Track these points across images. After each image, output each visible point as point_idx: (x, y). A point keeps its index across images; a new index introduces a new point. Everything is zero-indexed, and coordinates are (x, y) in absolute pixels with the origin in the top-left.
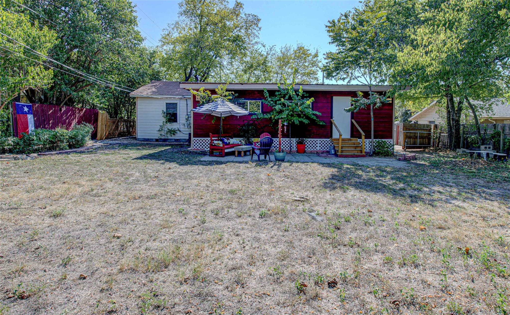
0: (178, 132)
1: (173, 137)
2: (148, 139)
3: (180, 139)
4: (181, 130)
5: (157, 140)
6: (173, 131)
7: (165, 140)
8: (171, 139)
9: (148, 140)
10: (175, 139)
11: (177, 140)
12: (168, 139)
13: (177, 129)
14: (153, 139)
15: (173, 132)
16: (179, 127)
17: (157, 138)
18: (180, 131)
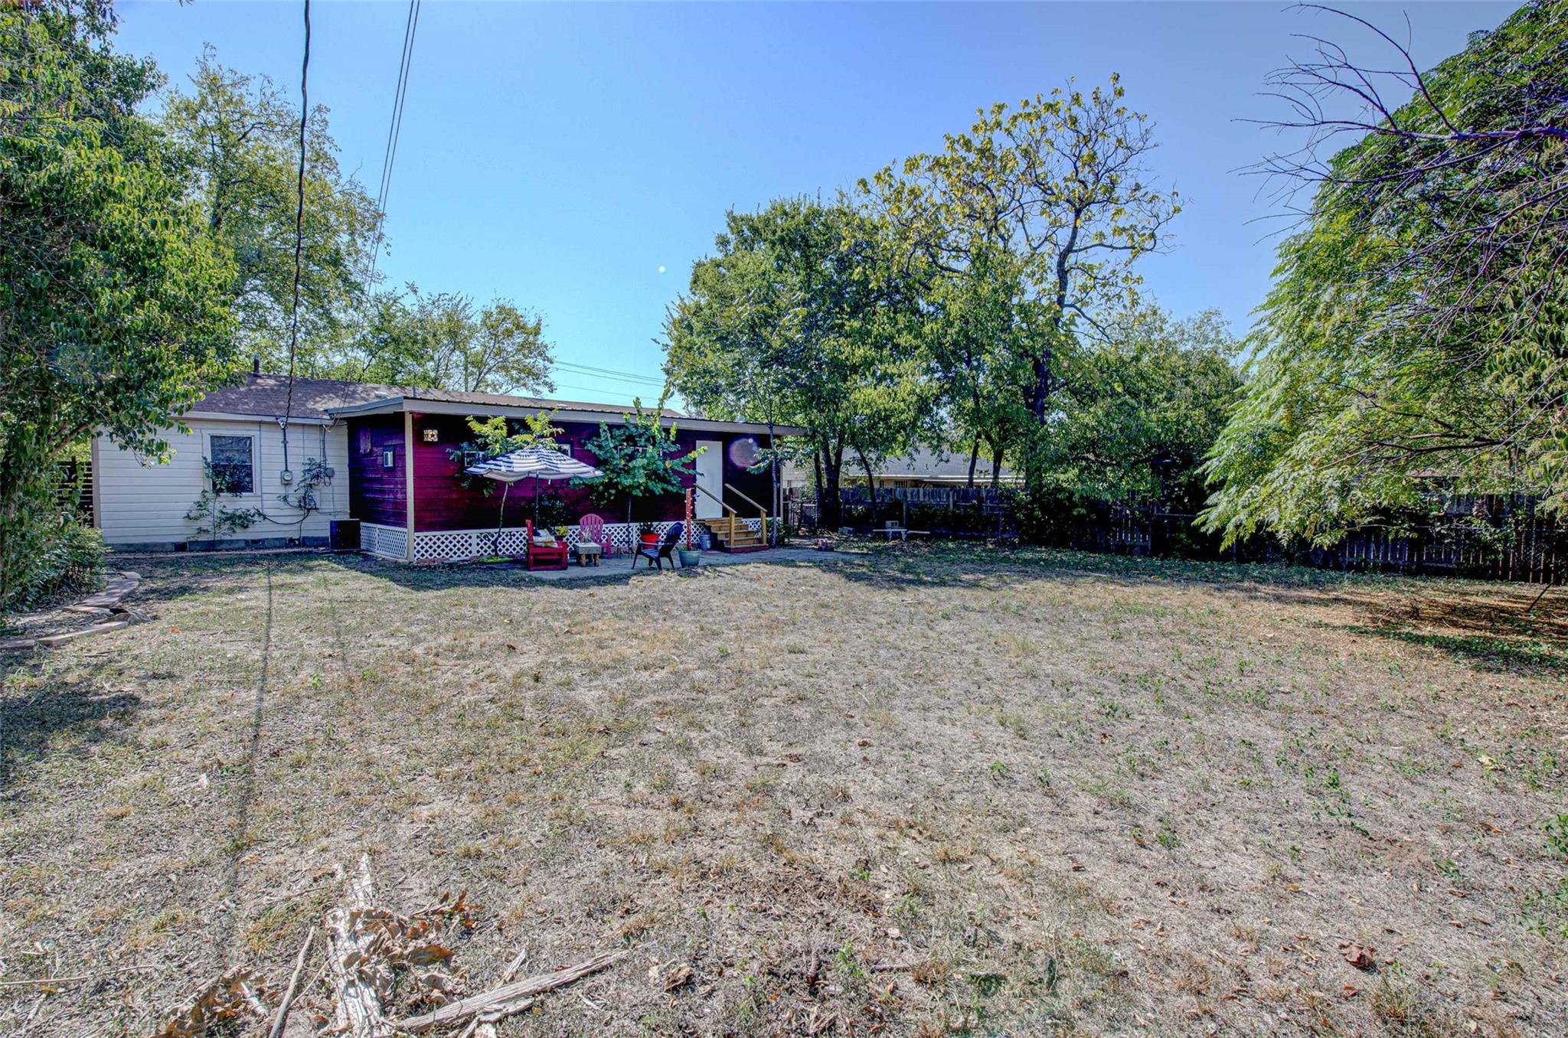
0: (256, 518)
1: (241, 535)
2: (145, 545)
3: (263, 540)
4: (266, 512)
5: (180, 547)
6: (240, 517)
7: (211, 546)
8: (232, 541)
9: (144, 548)
10: (246, 542)
11: (255, 542)
12: (221, 542)
13: (252, 512)
14: (163, 545)
15: (241, 520)
16: (258, 506)
17: (181, 539)
18: (265, 518)
